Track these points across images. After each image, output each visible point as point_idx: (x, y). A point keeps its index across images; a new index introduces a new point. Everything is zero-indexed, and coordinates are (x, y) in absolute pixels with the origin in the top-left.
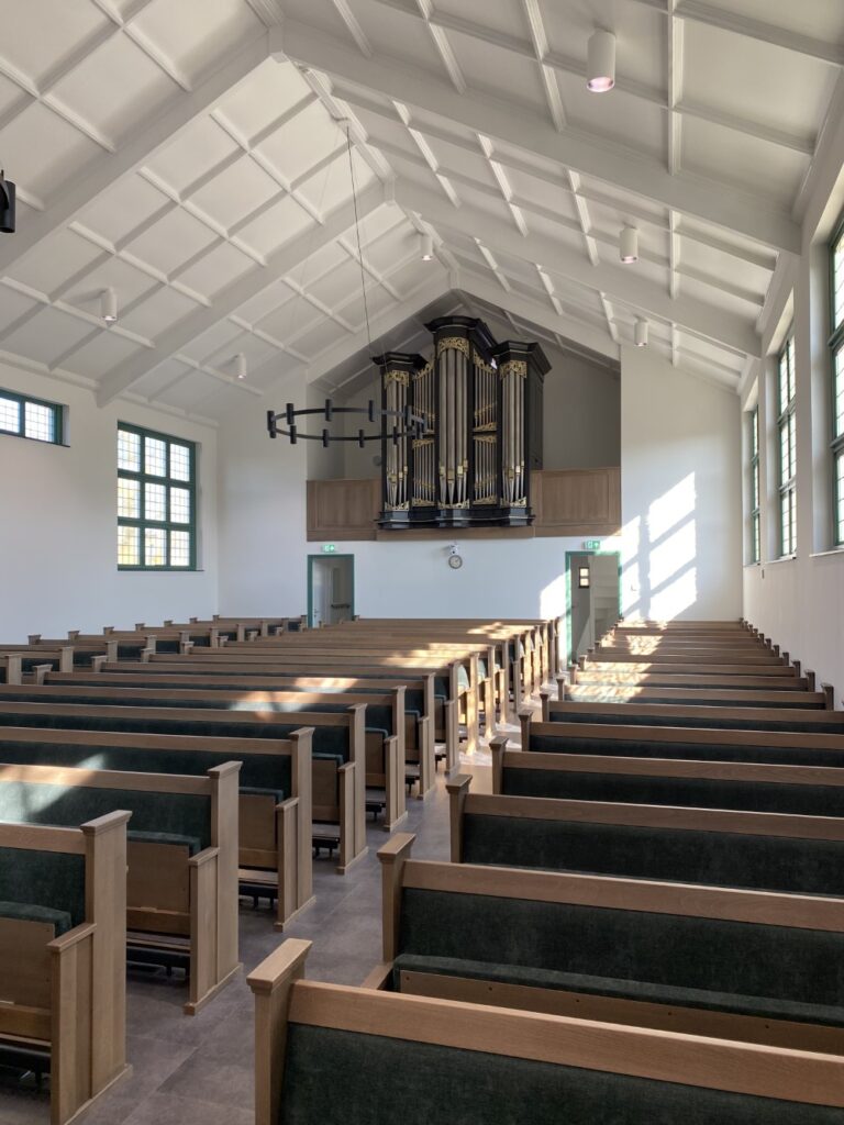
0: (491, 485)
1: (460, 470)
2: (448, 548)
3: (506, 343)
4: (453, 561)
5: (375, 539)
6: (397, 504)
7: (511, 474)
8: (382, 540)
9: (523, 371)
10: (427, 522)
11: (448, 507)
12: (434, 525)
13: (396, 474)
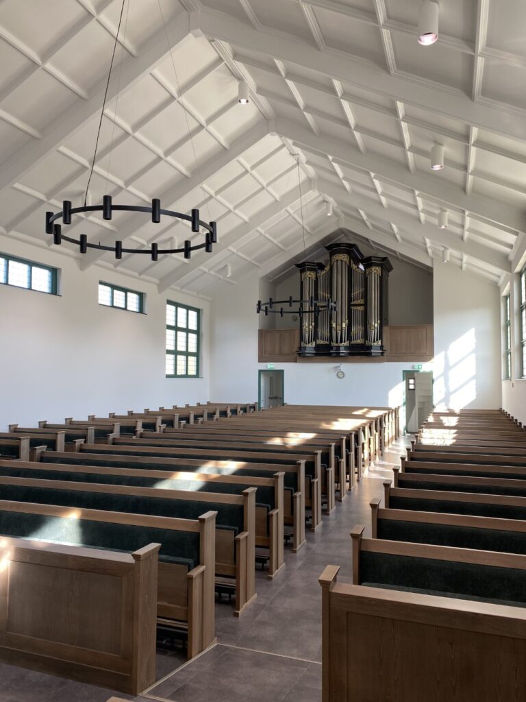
0: (361, 333)
1: (344, 325)
2: (336, 367)
3: (370, 257)
4: (340, 374)
5: (296, 361)
6: (309, 343)
7: (373, 328)
8: (300, 362)
9: (379, 272)
10: (326, 352)
11: (337, 345)
12: (330, 355)
13: (308, 326)
